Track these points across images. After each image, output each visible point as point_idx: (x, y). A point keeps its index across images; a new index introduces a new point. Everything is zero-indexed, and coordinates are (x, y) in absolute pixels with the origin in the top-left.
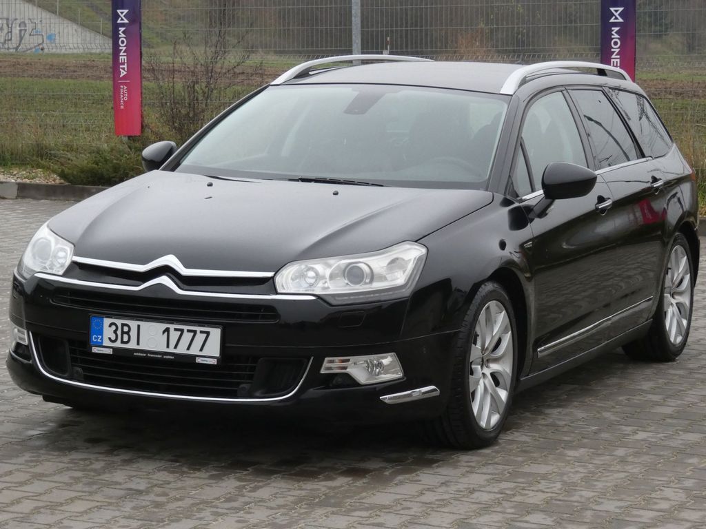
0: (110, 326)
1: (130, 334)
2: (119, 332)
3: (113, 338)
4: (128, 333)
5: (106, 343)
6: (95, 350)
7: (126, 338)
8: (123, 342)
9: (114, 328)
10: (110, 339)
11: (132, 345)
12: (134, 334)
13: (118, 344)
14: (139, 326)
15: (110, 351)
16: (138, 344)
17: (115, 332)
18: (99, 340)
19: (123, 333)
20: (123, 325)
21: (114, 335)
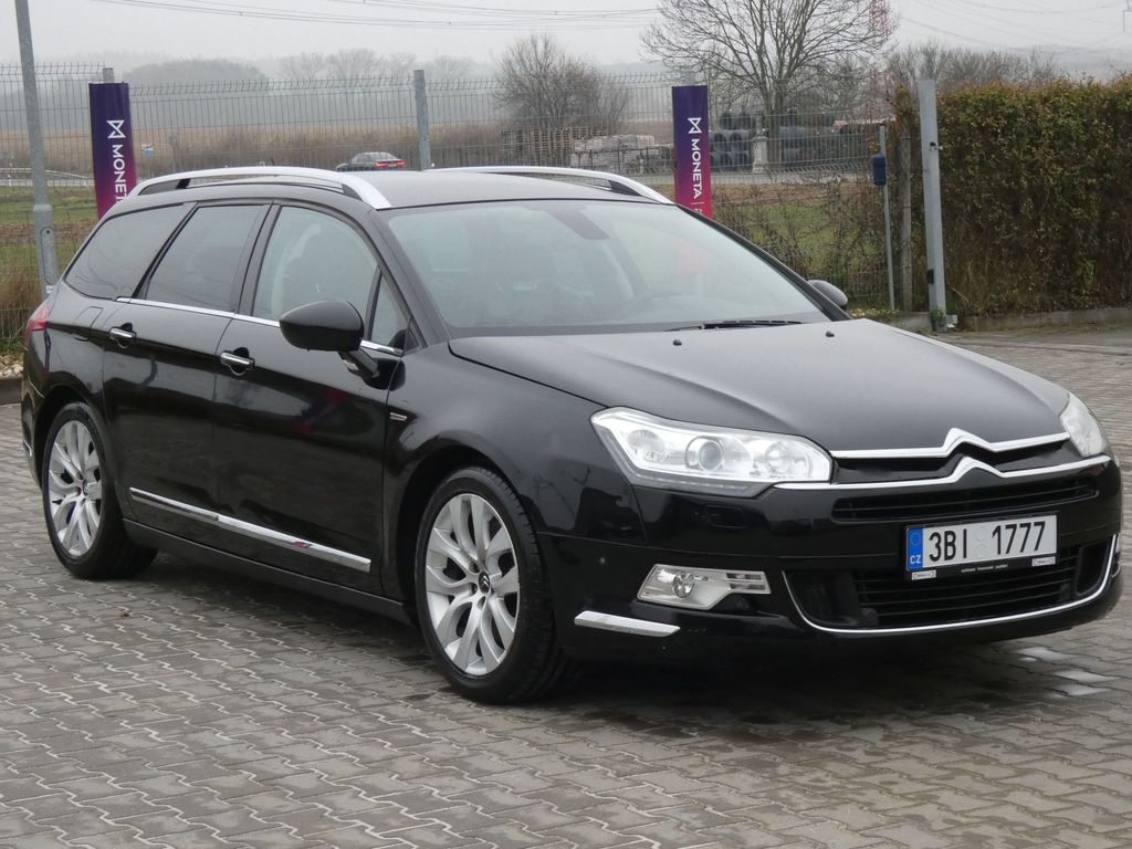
0: (931, 538)
1: (956, 543)
2: (942, 545)
3: (935, 556)
4: (952, 544)
5: (927, 563)
6: (916, 576)
7: (950, 549)
8: (947, 558)
9: (936, 540)
10: (931, 556)
11: (958, 560)
12: (959, 544)
13: (942, 562)
14: (965, 531)
15: (932, 574)
16: (965, 556)
17: (938, 546)
18: (918, 562)
19: (947, 544)
20: (947, 533)
21: (936, 550)
